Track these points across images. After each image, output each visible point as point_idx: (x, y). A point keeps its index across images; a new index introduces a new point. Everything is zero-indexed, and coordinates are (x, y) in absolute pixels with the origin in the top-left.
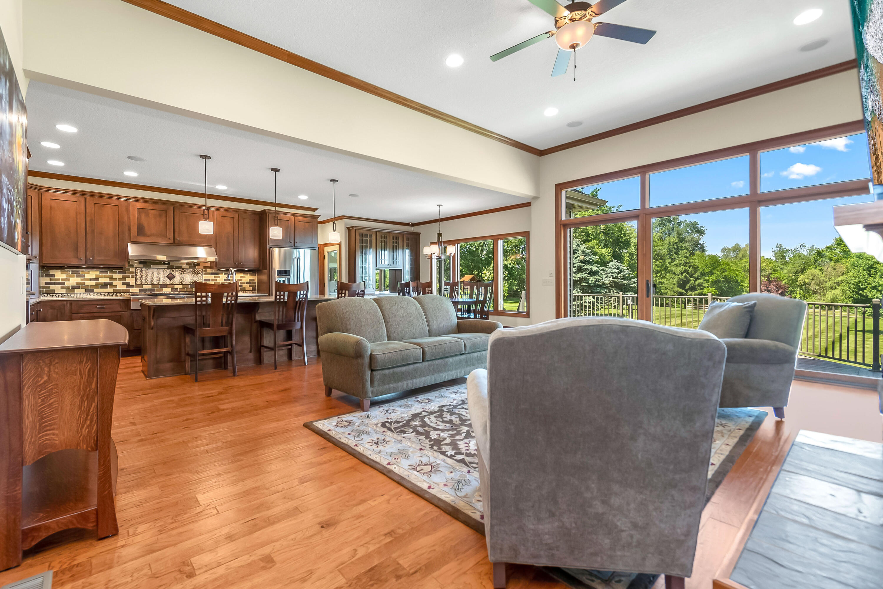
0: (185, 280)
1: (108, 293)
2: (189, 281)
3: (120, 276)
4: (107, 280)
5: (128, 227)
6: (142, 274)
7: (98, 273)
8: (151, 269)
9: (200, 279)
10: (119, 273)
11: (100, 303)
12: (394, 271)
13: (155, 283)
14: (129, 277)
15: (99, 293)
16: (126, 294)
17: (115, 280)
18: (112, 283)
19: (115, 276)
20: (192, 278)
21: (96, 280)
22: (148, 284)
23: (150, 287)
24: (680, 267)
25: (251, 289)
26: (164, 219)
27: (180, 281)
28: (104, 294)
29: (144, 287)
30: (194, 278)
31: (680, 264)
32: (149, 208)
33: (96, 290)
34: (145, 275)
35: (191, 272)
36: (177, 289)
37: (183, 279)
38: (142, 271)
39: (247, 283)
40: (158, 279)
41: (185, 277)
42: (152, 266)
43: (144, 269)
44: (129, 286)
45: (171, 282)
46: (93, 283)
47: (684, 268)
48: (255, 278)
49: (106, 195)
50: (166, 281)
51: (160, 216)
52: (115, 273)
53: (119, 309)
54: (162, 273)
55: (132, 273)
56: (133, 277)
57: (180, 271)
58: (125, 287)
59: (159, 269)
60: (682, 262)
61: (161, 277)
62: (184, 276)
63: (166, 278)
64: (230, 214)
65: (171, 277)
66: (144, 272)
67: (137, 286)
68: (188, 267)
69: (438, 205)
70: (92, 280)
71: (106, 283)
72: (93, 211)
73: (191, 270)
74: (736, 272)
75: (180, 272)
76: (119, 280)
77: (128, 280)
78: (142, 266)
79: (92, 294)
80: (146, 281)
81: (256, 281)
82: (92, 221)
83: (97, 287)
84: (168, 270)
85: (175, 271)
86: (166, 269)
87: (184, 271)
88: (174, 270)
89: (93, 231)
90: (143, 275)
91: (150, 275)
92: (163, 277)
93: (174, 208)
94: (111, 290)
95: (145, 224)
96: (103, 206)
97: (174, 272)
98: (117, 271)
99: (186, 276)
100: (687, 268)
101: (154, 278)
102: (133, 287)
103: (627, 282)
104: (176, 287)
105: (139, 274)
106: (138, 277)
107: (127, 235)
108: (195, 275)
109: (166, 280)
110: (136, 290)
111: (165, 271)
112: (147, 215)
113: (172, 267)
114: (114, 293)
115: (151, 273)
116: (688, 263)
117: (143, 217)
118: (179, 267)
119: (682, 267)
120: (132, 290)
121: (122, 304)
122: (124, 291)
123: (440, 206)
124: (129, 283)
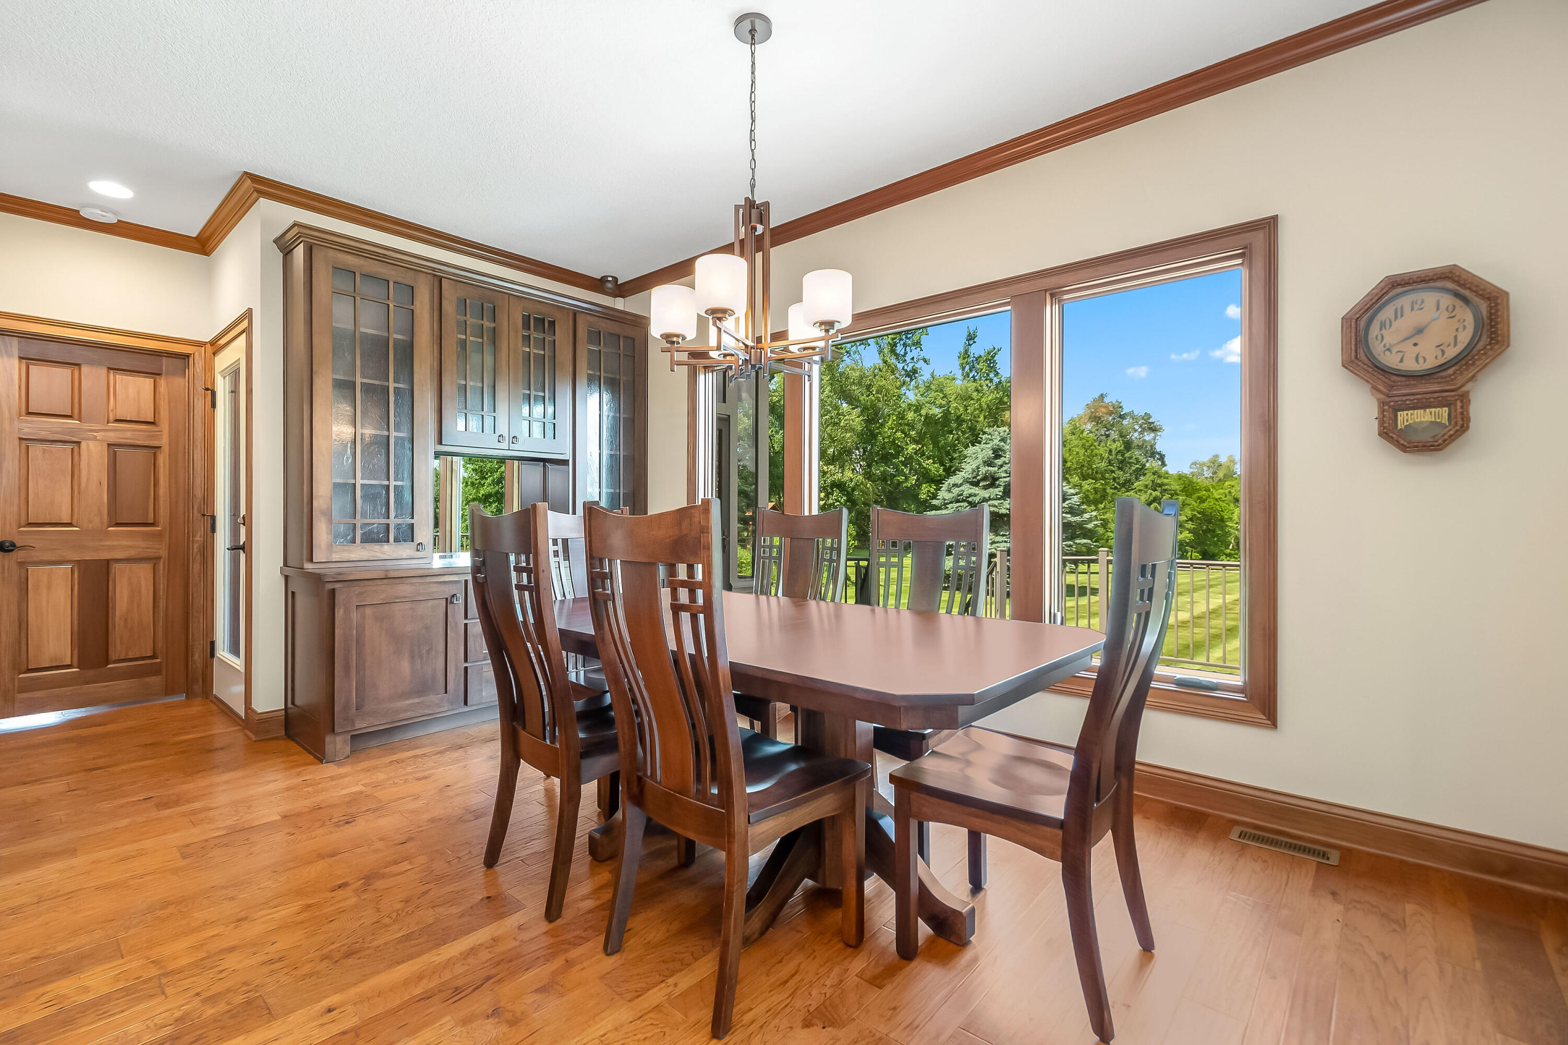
24: (1146, 492)
31: (1146, 486)
47: (1154, 494)
60: (1149, 483)
74: (1221, 503)
103: (1077, 519)
116: (1160, 486)
119: (1150, 491)
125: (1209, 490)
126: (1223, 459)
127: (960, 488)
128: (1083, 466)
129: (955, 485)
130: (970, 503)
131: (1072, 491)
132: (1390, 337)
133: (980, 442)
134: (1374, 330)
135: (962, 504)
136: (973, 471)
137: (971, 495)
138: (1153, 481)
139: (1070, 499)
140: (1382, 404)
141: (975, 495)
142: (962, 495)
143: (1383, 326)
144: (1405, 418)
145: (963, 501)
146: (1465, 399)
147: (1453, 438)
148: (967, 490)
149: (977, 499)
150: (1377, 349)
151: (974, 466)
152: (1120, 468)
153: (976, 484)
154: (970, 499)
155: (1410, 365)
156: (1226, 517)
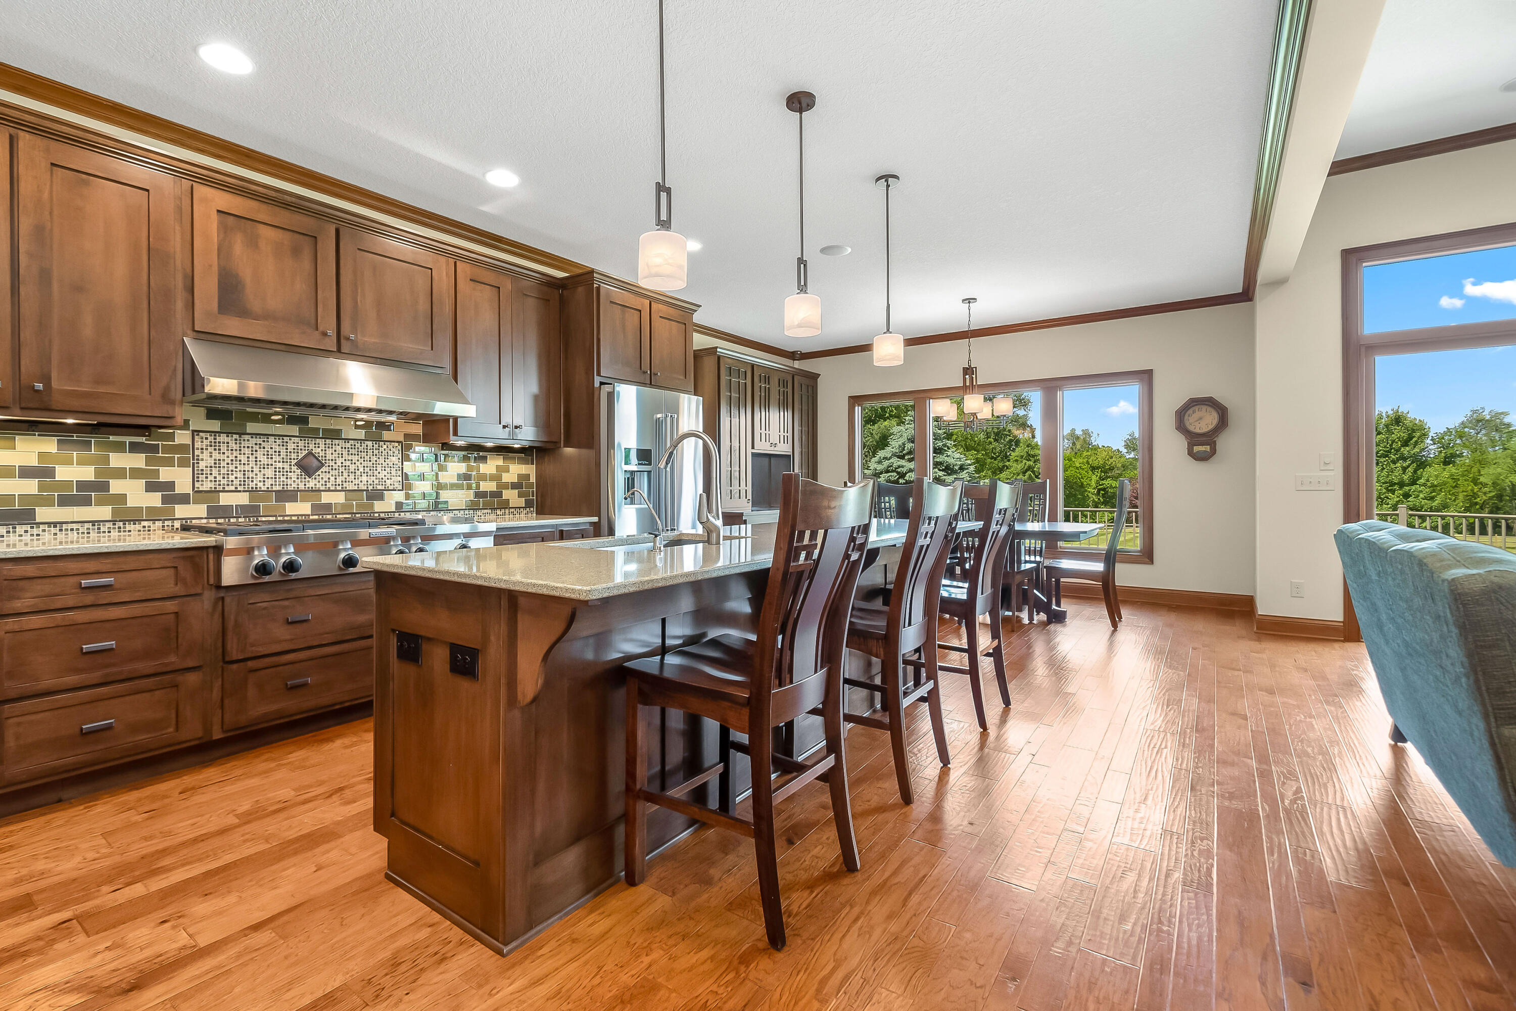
0: (352, 477)
1: (93, 523)
2: (364, 478)
3: (138, 461)
4: (87, 473)
5: (185, 276)
6: (216, 455)
7: (50, 445)
8: (246, 437)
9: (394, 473)
10: (135, 448)
11: (91, 566)
12: (766, 460)
13: (260, 485)
14: (169, 463)
15: (55, 524)
16: (159, 524)
17: (120, 473)
18: (105, 487)
19: (117, 460)
20: (374, 467)
21: (42, 473)
22: (236, 491)
23: (243, 499)
25: (522, 502)
26: (307, 265)
27: (339, 481)
28: (75, 526)
29: (225, 499)
30: (379, 469)
32: (261, 217)
33: (43, 514)
34: (227, 457)
35: (370, 452)
36: (328, 506)
37: (345, 474)
38: (216, 446)
39: (514, 486)
40: (270, 472)
41: (352, 468)
42: (251, 427)
43: (223, 438)
44: (172, 497)
45: (312, 483)
46: (31, 486)
47: (1028, 463)
48: (529, 470)
49: (101, 140)
50: (295, 480)
51: (296, 251)
52: (119, 448)
53: (171, 588)
54: (283, 454)
55: (182, 448)
56: (183, 463)
57: (339, 445)
58: (155, 500)
59: (271, 439)
61: (281, 465)
62: (348, 463)
63: (294, 468)
64: (490, 277)
65: (308, 467)
66: (224, 448)
67: (200, 496)
68: (361, 434)
69: (963, 301)
70: (26, 472)
71: (82, 485)
72: (46, 195)
73: (370, 443)
75: (338, 448)
76: (136, 473)
77: (166, 474)
78: (216, 425)
79: (28, 527)
80: (232, 478)
81: (533, 479)
82: (40, 233)
83: (47, 502)
84: (301, 444)
85: (322, 446)
86: (297, 440)
87: (348, 445)
88: (321, 442)
89: (45, 276)
90: (222, 457)
91: (244, 459)
92: (287, 466)
93: (337, 231)
94: (105, 512)
95: (246, 273)
96: (86, 183)
97: (319, 447)
98: (128, 439)
99: (357, 463)
100: (1031, 463)
101: (256, 469)
102: (184, 499)
104: (326, 498)
105: (205, 455)
106: (202, 465)
107: (179, 305)
108: (382, 461)
109: (293, 476)
110: (196, 511)
111: (291, 446)
112: (253, 243)
113: (313, 434)
114: (114, 522)
115: (247, 451)
117: (238, 247)
118: (333, 435)
120: (181, 511)
121: (180, 568)
122: (153, 515)
123: (969, 301)
124: (171, 485)
125: (1071, 460)
126: (1079, 432)
127: (890, 461)
128: (967, 438)
129: (886, 458)
130: (898, 473)
131: (969, 462)
132: (1191, 420)
133: (903, 423)
134: (1186, 417)
135: (892, 474)
136: (900, 446)
137: (899, 467)
138: (1027, 452)
139: (968, 469)
140: (1189, 443)
141: (903, 467)
142: (891, 466)
143: (1189, 416)
144: (1196, 449)
145: (892, 471)
146: (1215, 443)
147: (1211, 457)
148: (896, 462)
149: (904, 470)
150: (1187, 424)
151: (900, 443)
152: (995, 440)
153: (902, 457)
154: (899, 470)
155: (1198, 431)
156: (1085, 483)
